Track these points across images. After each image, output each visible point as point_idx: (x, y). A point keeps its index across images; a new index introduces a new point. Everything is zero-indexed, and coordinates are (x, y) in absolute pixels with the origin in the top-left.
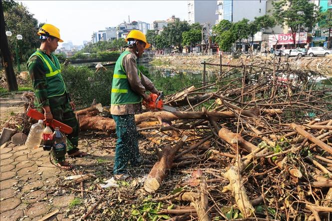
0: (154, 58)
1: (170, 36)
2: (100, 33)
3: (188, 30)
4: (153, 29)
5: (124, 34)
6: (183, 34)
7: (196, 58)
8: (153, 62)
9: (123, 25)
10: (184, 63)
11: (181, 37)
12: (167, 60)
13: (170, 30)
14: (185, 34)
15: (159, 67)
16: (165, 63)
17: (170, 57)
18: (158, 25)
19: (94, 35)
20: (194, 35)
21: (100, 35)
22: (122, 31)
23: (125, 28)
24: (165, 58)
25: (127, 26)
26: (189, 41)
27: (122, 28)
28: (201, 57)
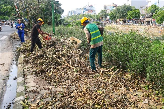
0: (106, 25)
1: (120, 13)
2: (72, 11)
3: (131, 10)
4: (104, 9)
5: (86, 12)
6: (128, 12)
7: (136, 27)
8: (106, 27)
9: (85, 7)
10: (127, 30)
11: (127, 14)
12: (115, 27)
13: (120, 10)
14: (129, 12)
15: (109, 30)
16: (114, 29)
17: (117, 25)
18: (107, 8)
19: (69, 12)
20: (135, 13)
21: (72, 12)
22: (84, 10)
23: (86, 9)
24: (114, 25)
25: (88, 8)
26: (132, 17)
27: (85, 9)
28: (139, 26)
